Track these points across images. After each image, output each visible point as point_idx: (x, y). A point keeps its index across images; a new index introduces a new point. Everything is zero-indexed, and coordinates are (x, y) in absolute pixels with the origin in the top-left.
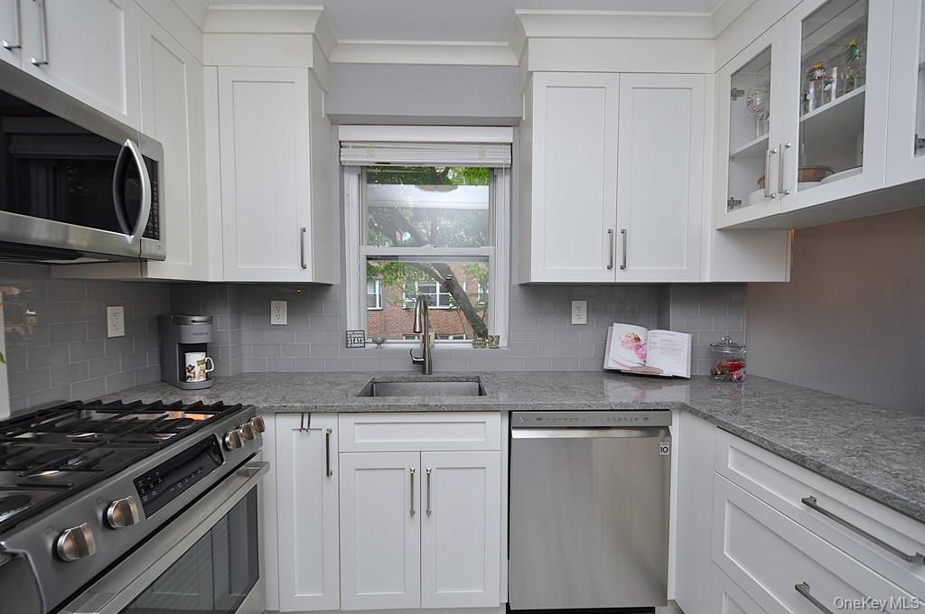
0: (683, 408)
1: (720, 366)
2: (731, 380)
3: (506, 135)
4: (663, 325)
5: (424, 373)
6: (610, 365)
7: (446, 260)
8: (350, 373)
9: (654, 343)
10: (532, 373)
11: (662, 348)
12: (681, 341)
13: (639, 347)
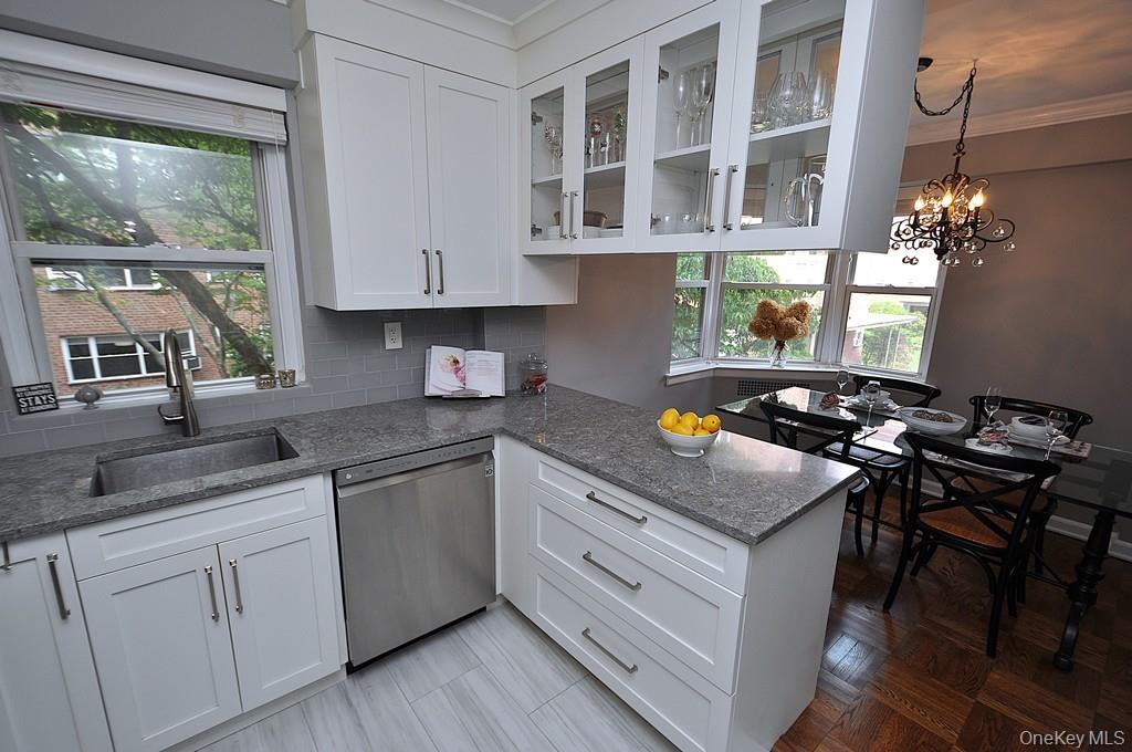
0: (503, 432)
1: (529, 382)
2: (536, 394)
3: (277, 100)
4: (479, 345)
5: (186, 435)
6: (431, 391)
7: (188, 267)
8: (41, 455)
9: (472, 364)
10: (345, 412)
11: (479, 369)
12: (495, 360)
13: (457, 371)
